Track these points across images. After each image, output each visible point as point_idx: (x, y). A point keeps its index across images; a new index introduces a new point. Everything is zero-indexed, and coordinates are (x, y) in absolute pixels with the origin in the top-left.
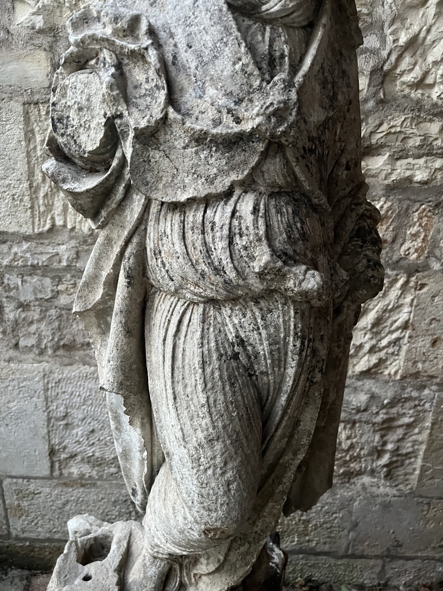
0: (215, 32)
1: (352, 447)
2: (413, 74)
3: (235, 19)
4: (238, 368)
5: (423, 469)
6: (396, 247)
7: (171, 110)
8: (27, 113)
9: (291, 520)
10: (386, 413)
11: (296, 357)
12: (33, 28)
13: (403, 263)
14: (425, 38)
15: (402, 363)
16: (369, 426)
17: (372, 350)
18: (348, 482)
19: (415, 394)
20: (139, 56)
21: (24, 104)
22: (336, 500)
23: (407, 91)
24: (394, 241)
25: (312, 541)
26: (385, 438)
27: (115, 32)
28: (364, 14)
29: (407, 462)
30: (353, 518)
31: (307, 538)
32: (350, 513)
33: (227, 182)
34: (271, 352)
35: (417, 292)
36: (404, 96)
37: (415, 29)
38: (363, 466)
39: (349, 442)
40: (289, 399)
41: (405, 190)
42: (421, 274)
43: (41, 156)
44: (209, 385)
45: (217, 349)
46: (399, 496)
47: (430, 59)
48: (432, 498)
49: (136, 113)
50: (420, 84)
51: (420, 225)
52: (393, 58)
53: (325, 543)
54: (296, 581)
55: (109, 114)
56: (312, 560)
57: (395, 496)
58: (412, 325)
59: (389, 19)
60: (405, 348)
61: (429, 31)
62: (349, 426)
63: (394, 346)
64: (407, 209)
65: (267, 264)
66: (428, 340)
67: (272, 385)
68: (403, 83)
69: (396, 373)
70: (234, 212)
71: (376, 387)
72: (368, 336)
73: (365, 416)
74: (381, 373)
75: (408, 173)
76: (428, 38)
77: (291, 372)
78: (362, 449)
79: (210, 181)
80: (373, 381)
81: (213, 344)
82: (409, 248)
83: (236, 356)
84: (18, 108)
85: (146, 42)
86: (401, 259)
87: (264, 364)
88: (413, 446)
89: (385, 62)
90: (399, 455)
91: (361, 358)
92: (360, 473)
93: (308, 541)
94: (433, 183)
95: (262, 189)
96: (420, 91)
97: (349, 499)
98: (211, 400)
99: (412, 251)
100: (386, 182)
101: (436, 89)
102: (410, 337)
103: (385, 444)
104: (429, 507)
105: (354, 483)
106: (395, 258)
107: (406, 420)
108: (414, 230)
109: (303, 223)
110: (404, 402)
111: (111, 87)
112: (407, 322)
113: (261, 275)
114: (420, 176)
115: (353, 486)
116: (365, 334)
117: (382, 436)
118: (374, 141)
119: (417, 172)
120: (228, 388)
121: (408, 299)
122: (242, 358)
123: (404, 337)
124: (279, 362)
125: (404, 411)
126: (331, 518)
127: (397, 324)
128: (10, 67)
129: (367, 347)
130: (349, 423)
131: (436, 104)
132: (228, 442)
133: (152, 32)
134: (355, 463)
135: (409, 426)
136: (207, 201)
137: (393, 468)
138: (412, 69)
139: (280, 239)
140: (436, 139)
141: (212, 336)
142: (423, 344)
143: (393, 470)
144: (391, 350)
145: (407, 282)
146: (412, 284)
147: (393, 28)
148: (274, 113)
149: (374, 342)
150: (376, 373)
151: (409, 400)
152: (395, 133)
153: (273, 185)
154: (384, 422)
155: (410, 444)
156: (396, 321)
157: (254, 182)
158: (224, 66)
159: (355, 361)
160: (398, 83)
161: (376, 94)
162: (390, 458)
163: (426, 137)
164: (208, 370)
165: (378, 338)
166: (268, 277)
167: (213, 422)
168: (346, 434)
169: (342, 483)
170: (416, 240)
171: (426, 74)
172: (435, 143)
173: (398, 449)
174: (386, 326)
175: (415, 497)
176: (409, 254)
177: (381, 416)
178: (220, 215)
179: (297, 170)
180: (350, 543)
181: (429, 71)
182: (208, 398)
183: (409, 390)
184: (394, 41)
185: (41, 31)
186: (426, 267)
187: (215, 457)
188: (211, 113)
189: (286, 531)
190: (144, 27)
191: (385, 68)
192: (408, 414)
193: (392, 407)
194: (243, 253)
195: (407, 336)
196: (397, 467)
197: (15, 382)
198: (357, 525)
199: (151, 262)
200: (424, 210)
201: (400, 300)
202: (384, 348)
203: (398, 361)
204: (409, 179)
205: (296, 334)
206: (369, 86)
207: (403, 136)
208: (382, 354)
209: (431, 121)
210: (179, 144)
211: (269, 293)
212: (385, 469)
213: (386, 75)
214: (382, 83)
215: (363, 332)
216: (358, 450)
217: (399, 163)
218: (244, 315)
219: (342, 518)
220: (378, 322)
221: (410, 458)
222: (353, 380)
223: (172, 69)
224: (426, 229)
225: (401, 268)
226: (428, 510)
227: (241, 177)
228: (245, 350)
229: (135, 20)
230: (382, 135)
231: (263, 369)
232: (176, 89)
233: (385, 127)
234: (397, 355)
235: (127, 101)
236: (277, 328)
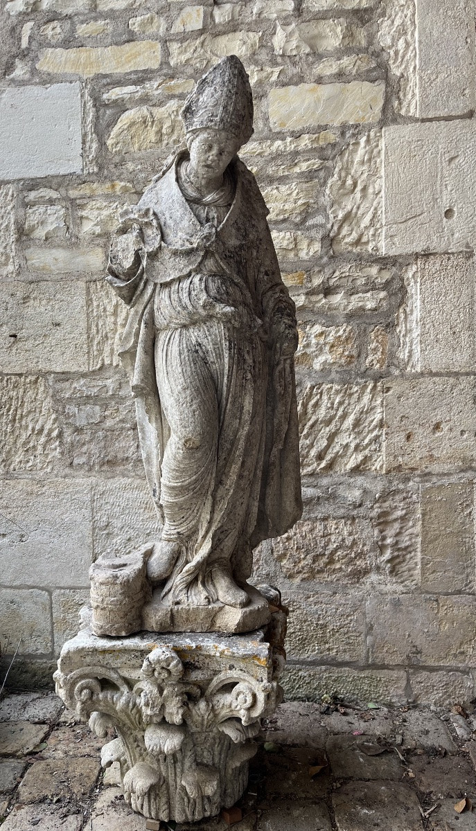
0: (181, 211)
1: (354, 543)
2: (352, 237)
3: (189, 204)
4: (198, 357)
5: (424, 563)
6: (362, 360)
7: (163, 243)
8: (89, 288)
9: (309, 625)
10: (380, 507)
11: (228, 352)
12: (94, 234)
13: (369, 372)
14: (356, 213)
15: (384, 458)
16: (367, 521)
17: (357, 448)
18: (358, 582)
19: (401, 486)
20: (149, 224)
21: (87, 282)
22: (348, 600)
23: (350, 248)
24: (359, 356)
25: (332, 649)
26: (383, 534)
27: (139, 216)
28: (312, 203)
29: (408, 556)
30: (368, 620)
31: (327, 646)
32: (364, 614)
33: (188, 270)
34: (214, 349)
35: (385, 395)
36: (349, 252)
37: (349, 208)
38: (368, 562)
39: (351, 538)
40: (229, 381)
41: (360, 317)
42: (384, 379)
43: (96, 316)
44: (183, 363)
45: (187, 347)
46: (406, 593)
47: (362, 226)
48: (439, 593)
49: (148, 247)
50: (358, 242)
51: (377, 341)
52: (335, 228)
53: (345, 651)
54: (322, 698)
55: (136, 249)
56: (336, 673)
57: (403, 593)
58: (387, 423)
59: (329, 204)
60: (384, 444)
61: (358, 208)
62: (349, 522)
63: (375, 443)
64: (365, 330)
65: (205, 300)
66: (403, 435)
67: (218, 370)
68: (346, 243)
69: (381, 467)
70: (191, 282)
71: (367, 483)
72: (352, 436)
73: (362, 511)
74: (369, 470)
75: (361, 304)
76: (359, 213)
77: (226, 360)
78: (364, 545)
79: (181, 270)
80: (364, 477)
81: (185, 345)
82: (372, 360)
83: (197, 351)
84: (82, 284)
85: (152, 218)
86: (367, 369)
87: (211, 358)
88: (410, 539)
89: (330, 232)
90: (399, 550)
91: (350, 457)
92: (366, 572)
93: (329, 649)
94: (381, 310)
95: (206, 273)
96: (359, 248)
97: (360, 598)
98: (184, 370)
99: (375, 362)
100: (345, 312)
101: (370, 244)
102: (387, 434)
103: (384, 538)
104: (438, 604)
105: (363, 583)
106: (363, 369)
107: (399, 513)
108: (373, 346)
109: (227, 288)
110: (394, 495)
111: (137, 237)
112: (381, 420)
113: (204, 307)
114: (370, 305)
115: (363, 586)
116: (350, 435)
117: (381, 531)
118: (331, 284)
119: (368, 303)
120: (192, 365)
121: (379, 402)
122: (200, 352)
123: (382, 433)
124: (220, 356)
125: (395, 504)
126: (347, 622)
127: (374, 423)
128: (78, 260)
129: (353, 445)
130: (348, 519)
131: (372, 254)
132: (193, 390)
133: (155, 214)
134: (361, 560)
135: (403, 519)
136: (180, 280)
137: (396, 565)
138: (351, 234)
139: (213, 292)
140: (377, 278)
141: (184, 342)
142: (399, 439)
143: (398, 567)
144: (373, 447)
145: (375, 387)
146: (379, 388)
147: (333, 209)
148: (205, 237)
149: (358, 441)
150: (364, 470)
151: (398, 492)
152: (345, 277)
153: (211, 271)
154: (379, 517)
155: (407, 538)
156: (372, 421)
157: (201, 270)
158: (185, 223)
159: (345, 460)
160: (343, 243)
161: (327, 253)
162: (392, 553)
163: (368, 278)
164: (183, 357)
165: (361, 438)
166: (208, 308)
167: (185, 380)
168: (347, 530)
169: (352, 583)
170: (376, 353)
171: (361, 236)
172: (376, 281)
173: (397, 543)
174: (366, 426)
175: (421, 593)
176: (373, 365)
177: (376, 510)
178: (186, 284)
179: (221, 263)
180: (369, 649)
181: (363, 234)
182: (182, 369)
183: (395, 483)
184: (334, 218)
185: (99, 236)
186: (388, 374)
187: (186, 397)
188: (180, 242)
189: (306, 639)
190: (151, 212)
191: (331, 234)
192: (400, 507)
193: (385, 501)
194: (195, 298)
195: (384, 433)
196: (400, 563)
197: (69, 495)
198: (371, 628)
199: (156, 314)
200: (378, 330)
201: (372, 402)
202: (368, 445)
203: (381, 457)
204: (362, 309)
205: (225, 338)
206: (322, 247)
207: (351, 279)
208: (367, 451)
209: (370, 266)
210: (167, 257)
211: (210, 317)
212: (389, 565)
213: (332, 240)
214: (331, 245)
215: (347, 434)
216: (361, 546)
217: (352, 298)
218: (200, 331)
219: (357, 621)
220: (357, 423)
221: (410, 552)
222: (346, 477)
223: (163, 227)
224: (383, 344)
225: (369, 376)
226: (438, 608)
227: (194, 267)
228: (201, 348)
229: (148, 210)
230: (336, 279)
231: (212, 360)
232: (165, 235)
233: (337, 274)
234: (379, 451)
235: (144, 242)
236: (215, 335)
